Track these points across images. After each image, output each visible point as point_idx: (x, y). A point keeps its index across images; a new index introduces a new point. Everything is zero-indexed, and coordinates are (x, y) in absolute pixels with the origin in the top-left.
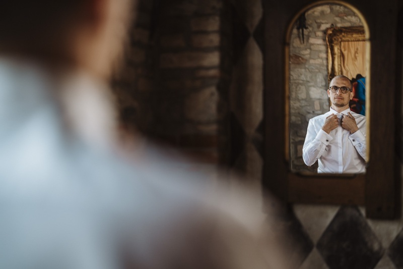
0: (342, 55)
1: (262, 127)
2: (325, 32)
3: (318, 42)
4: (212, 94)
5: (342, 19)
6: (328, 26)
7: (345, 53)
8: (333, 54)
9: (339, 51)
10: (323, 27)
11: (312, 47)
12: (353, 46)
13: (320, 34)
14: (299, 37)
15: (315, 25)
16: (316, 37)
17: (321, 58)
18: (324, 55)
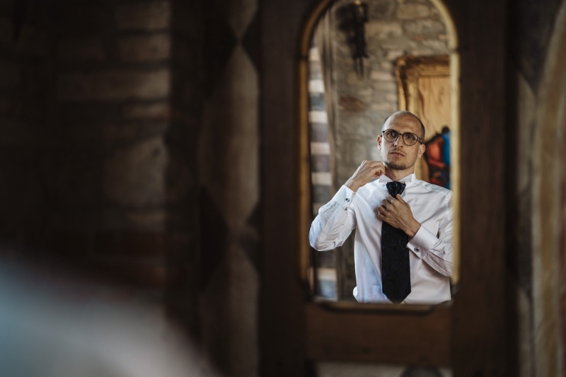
0: (420, 98)
1: (258, 216)
2: (394, 63)
3: (384, 77)
4: (156, 152)
5: (420, 43)
6: (399, 53)
7: (425, 94)
8: (407, 96)
9: (416, 92)
10: (393, 55)
11: (376, 85)
12: (436, 84)
13: (387, 65)
14: (355, 69)
15: (380, 53)
16: (382, 70)
17: (389, 102)
18: (393, 97)
